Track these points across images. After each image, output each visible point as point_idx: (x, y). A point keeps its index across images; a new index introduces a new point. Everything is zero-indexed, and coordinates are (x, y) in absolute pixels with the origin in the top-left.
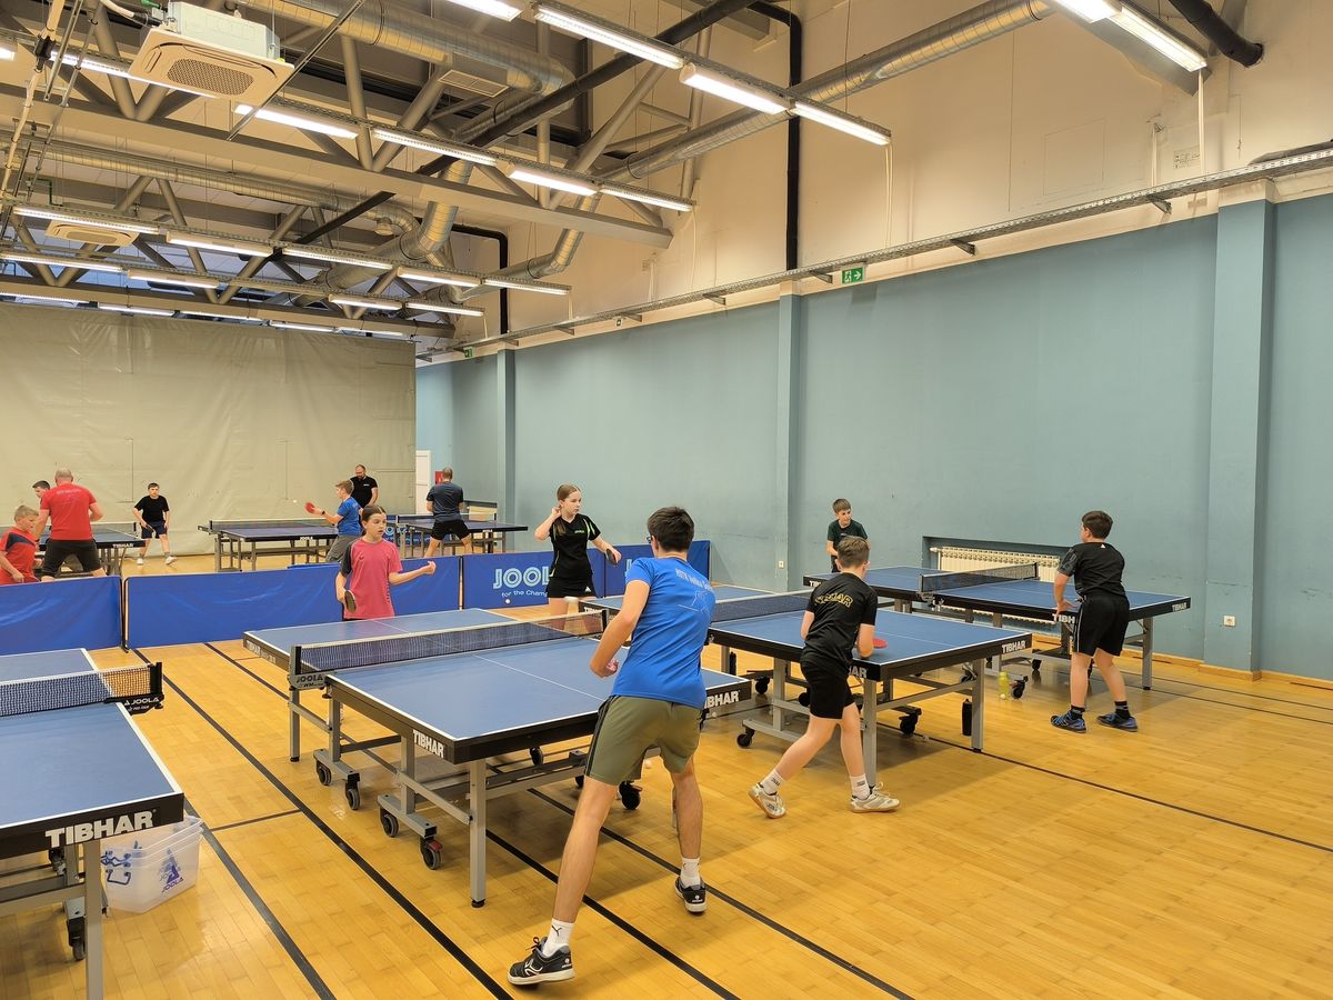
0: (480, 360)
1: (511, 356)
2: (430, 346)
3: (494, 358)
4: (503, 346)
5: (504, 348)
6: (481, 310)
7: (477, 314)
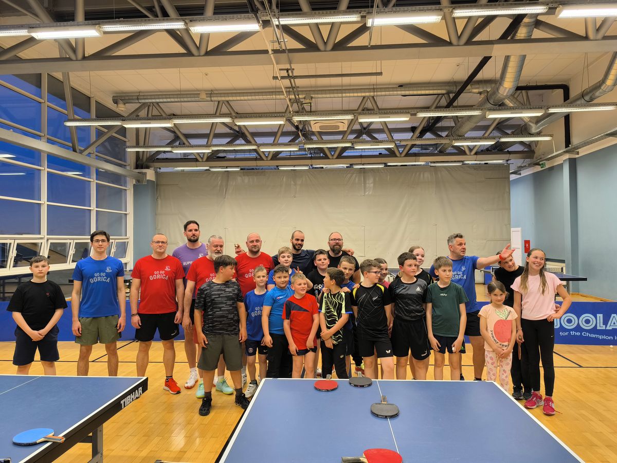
0: (551, 169)
1: (573, 163)
2: (519, 165)
3: (561, 166)
4: (567, 156)
5: (568, 157)
6: (551, 136)
7: (547, 138)
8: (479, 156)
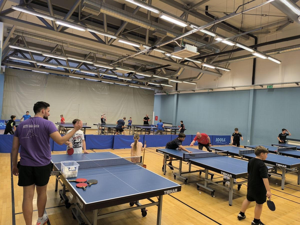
1: (178, 95)
4: (176, 93)
6: (173, 86)
7: (172, 86)
8: (148, 87)
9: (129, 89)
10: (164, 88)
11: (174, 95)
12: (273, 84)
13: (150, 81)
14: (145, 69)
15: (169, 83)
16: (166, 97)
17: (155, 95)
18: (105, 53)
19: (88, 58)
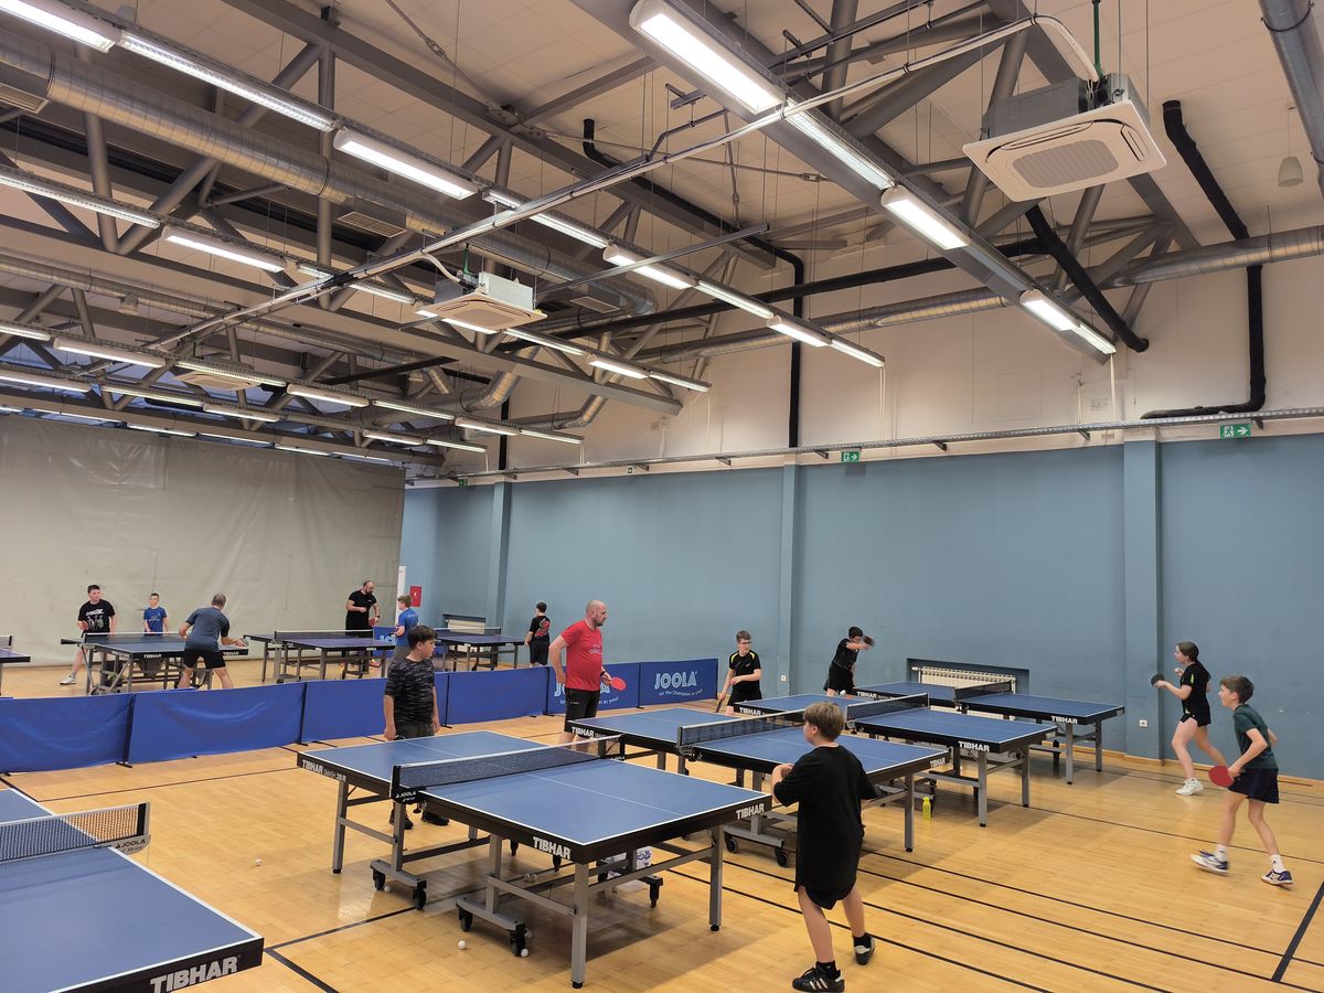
2: (419, 473)
6: (484, 447)
7: (480, 450)
8: (372, 451)
9: (271, 463)
10: (447, 456)
11: (491, 489)
12: (860, 447)
13: (375, 428)
14: (353, 372)
15: (467, 437)
16: (456, 497)
17: (407, 487)
18: (132, 292)
19: (44, 311)
